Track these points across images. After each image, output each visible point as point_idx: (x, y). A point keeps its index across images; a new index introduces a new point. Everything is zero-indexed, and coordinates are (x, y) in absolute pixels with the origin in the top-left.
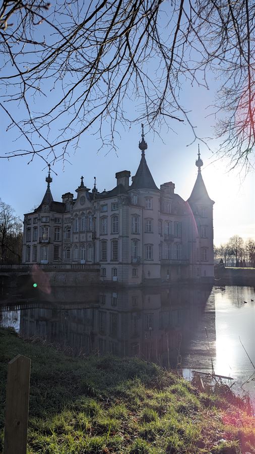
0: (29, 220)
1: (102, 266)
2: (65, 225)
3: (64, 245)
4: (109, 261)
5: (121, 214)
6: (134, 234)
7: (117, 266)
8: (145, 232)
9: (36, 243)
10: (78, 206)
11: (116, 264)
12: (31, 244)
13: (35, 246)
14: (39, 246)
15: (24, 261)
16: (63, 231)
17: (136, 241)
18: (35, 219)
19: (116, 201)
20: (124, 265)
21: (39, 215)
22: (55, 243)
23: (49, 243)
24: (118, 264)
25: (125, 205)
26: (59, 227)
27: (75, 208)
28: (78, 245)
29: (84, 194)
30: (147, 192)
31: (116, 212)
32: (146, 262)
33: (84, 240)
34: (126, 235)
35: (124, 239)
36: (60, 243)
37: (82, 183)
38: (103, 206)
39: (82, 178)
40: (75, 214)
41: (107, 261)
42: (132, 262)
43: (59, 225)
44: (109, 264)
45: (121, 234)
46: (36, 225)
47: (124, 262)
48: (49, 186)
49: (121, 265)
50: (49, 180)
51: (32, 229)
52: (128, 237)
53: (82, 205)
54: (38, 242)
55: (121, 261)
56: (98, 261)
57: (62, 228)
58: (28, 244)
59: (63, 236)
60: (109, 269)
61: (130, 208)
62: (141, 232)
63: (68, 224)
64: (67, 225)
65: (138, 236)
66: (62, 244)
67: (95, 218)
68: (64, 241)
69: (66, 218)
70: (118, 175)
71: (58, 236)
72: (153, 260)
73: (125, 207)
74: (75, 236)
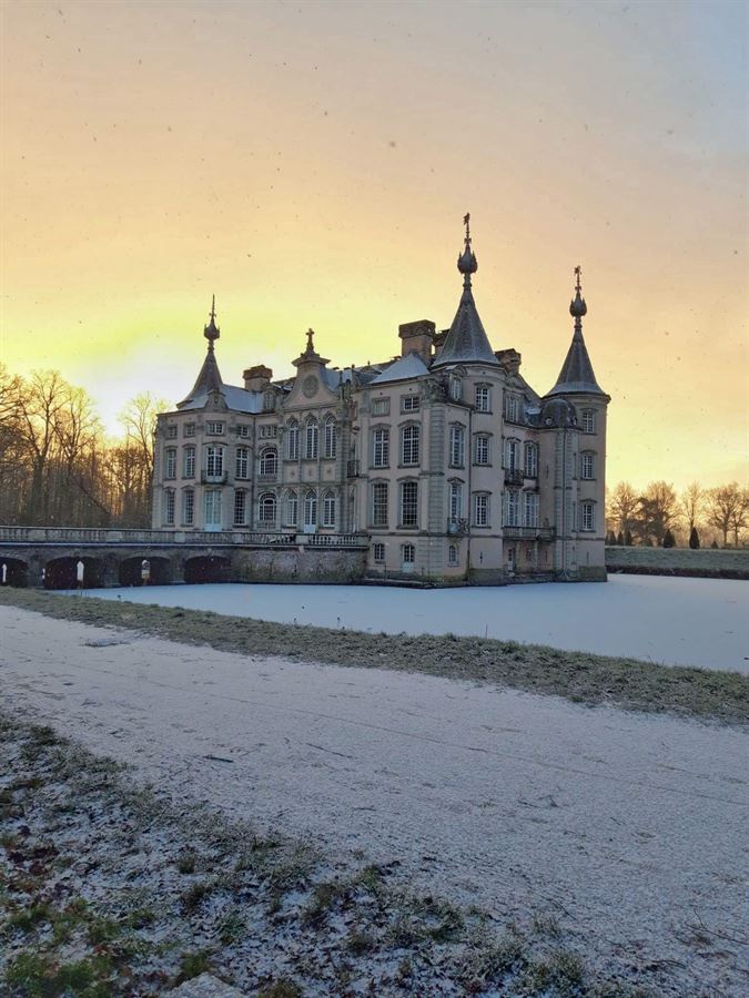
0: (171, 428)
1: (374, 539)
2: (259, 443)
3: (256, 489)
4: (392, 529)
5: (426, 421)
6: (453, 467)
7: (413, 541)
8: (475, 465)
9: (191, 483)
10: (299, 399)
11: (412, 535)
12: (178, 485)
13: (189, 492)
14: (199, 492)
15: (157, 523)
16: (255, 457)
17: (456, 484)
18: (188, 426)
19: (414, 391)
20: (432, 538)
21: (199, 417)
22: (238, 484)
23: (224, 483)
24: (418, 535)
25: (437, 401)
26: (246, 446)
27: (291, 405)
28: (297, 490)
29: (315, 372)
30: (481, 373)
31: (414, 417)
32: (474, 532)
33: (314, 478)
34: (438, 470)
35: (435, 478)
36: (247, 485)
37: (310, 346)
38: (377, 401)
39: (310, 334)
40: (288, 417)
41: (387, 528)
42: (448, 532)
43: (246, 442)
44: (393, 534)
45: (425, 467)
46: (191, 440)
47: (432, 531)
48: (211, 349)
49: (426, 538)
50: (212, 333)
51: (180, 452)
52: (442, 474)
53: (310, 397)
54: (199, 479)
55: (424, 527)
56: (364, 527)
57: (253, 448)
58: (167, 484)
59: (254, 467)
60: (393, 546)
61: (447, 409)
62: (466, 463)
63: (270, 441)
64: (265, 442)
65: (460, 471)
66: (253, 487)
67: (358, 429)
68: (256, 480)
69: (263, 427)
70: (407, 331)
71: (244, 467)
72: (490, 527)
73: (437, 407)
74: (289, 469)
